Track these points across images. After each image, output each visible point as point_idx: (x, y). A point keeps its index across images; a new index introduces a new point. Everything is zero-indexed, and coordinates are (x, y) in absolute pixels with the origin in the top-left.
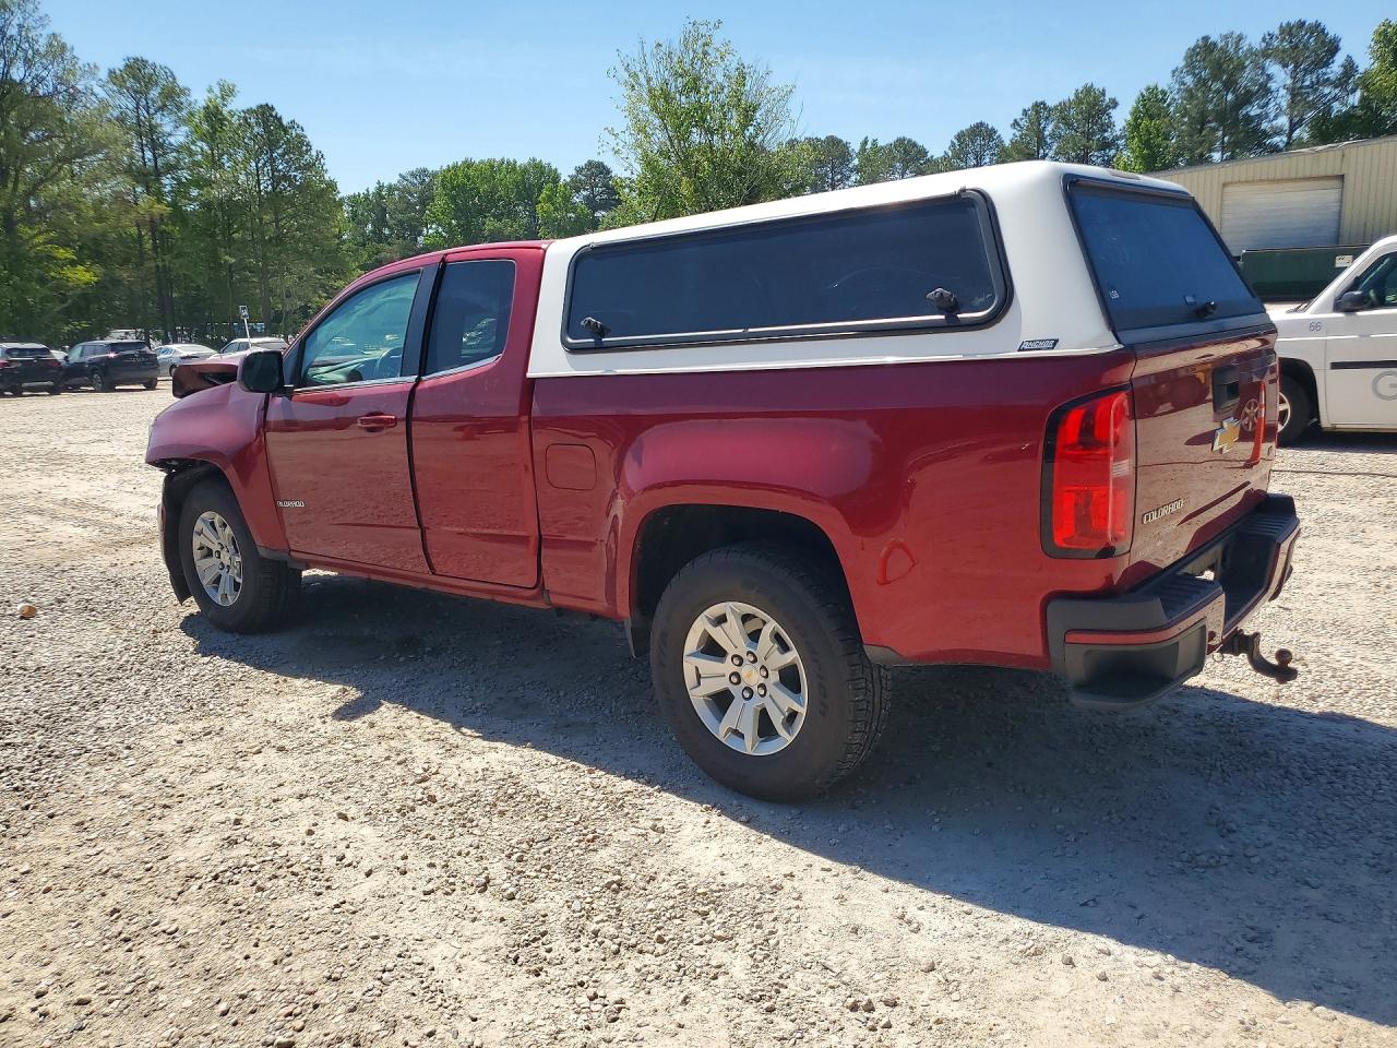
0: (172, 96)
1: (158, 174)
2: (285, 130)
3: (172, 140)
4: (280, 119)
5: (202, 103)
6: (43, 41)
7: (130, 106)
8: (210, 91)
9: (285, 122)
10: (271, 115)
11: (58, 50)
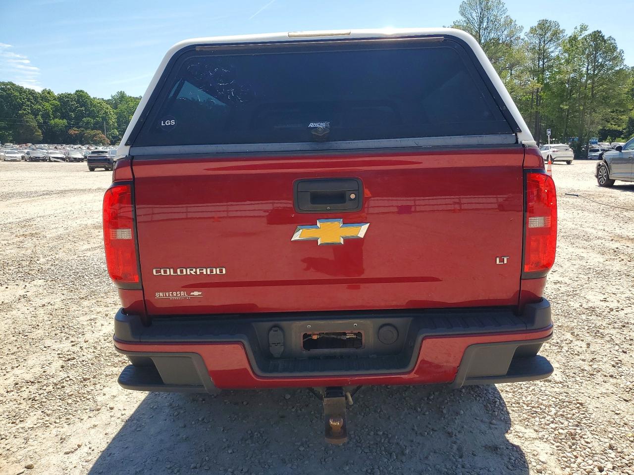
0: (556, 34)
1: (543, 71)
2: (605, 41)
3: (552, 54)
4: (603, 37)
5: (569, 35)
6: (502, 20)
7: (537, 42)
8: (576, 28)
9: (606, 38)
10: (599, 36)
11: (509, 23)
